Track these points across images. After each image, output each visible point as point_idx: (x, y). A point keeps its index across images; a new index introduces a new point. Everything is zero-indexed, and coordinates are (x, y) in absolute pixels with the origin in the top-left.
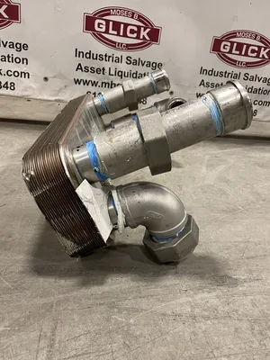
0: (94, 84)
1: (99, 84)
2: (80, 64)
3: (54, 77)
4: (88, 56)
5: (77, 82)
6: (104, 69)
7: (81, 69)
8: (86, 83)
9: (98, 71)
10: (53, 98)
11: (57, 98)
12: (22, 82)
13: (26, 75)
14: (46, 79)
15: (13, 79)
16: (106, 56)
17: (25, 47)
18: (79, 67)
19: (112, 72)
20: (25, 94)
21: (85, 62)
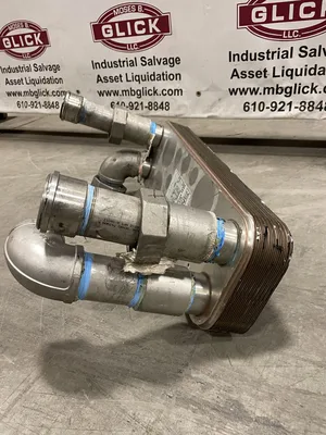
0: (254, 91)
1: (261, 91)
2: (235, 70)
3: (207, 90)
4: (244, 57)
5: (233, 92)
6: (265, 71)
7: (237, 75)
8: (243, 92)
9: (258, 74)
10: (206, 115)
11: (210, 114)
12: (176, 100)
13: (179, 92)
14: (199, 94)
15: (167, 99)
16: (268, 52)
17: (177, 60)
18: (235, 74)
19: (278, 73)
20: (178, 113)
21: (241, 66)
